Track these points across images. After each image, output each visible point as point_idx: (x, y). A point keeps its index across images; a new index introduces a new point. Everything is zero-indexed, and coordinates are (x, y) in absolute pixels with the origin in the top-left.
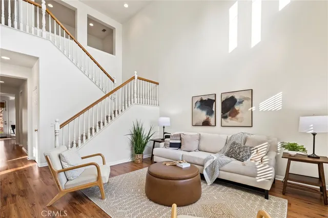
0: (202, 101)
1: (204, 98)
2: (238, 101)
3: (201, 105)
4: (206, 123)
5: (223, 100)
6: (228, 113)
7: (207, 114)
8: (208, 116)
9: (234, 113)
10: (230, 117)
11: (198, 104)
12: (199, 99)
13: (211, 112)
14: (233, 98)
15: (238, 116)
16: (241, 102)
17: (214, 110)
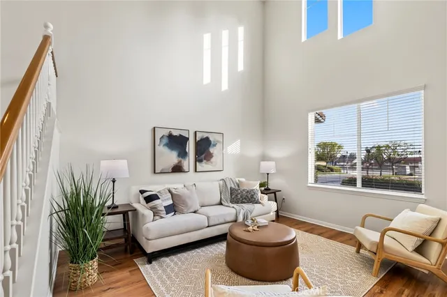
0: (170, 136)
1: (175, 133)
2: (212, 143)
3: (170, 141)
4: (177, 169)
5: (198, 139)
6: (203, 156)
7: (179, 156)
8: (180, 159)
9: (209, 157)
10: (205, 161)
11: (165, 141)
12: (166, 132)
13: (183, 154)
14: (207, 139)
15: (213, 160)
16: (215, 145)
17: (187, 150)
